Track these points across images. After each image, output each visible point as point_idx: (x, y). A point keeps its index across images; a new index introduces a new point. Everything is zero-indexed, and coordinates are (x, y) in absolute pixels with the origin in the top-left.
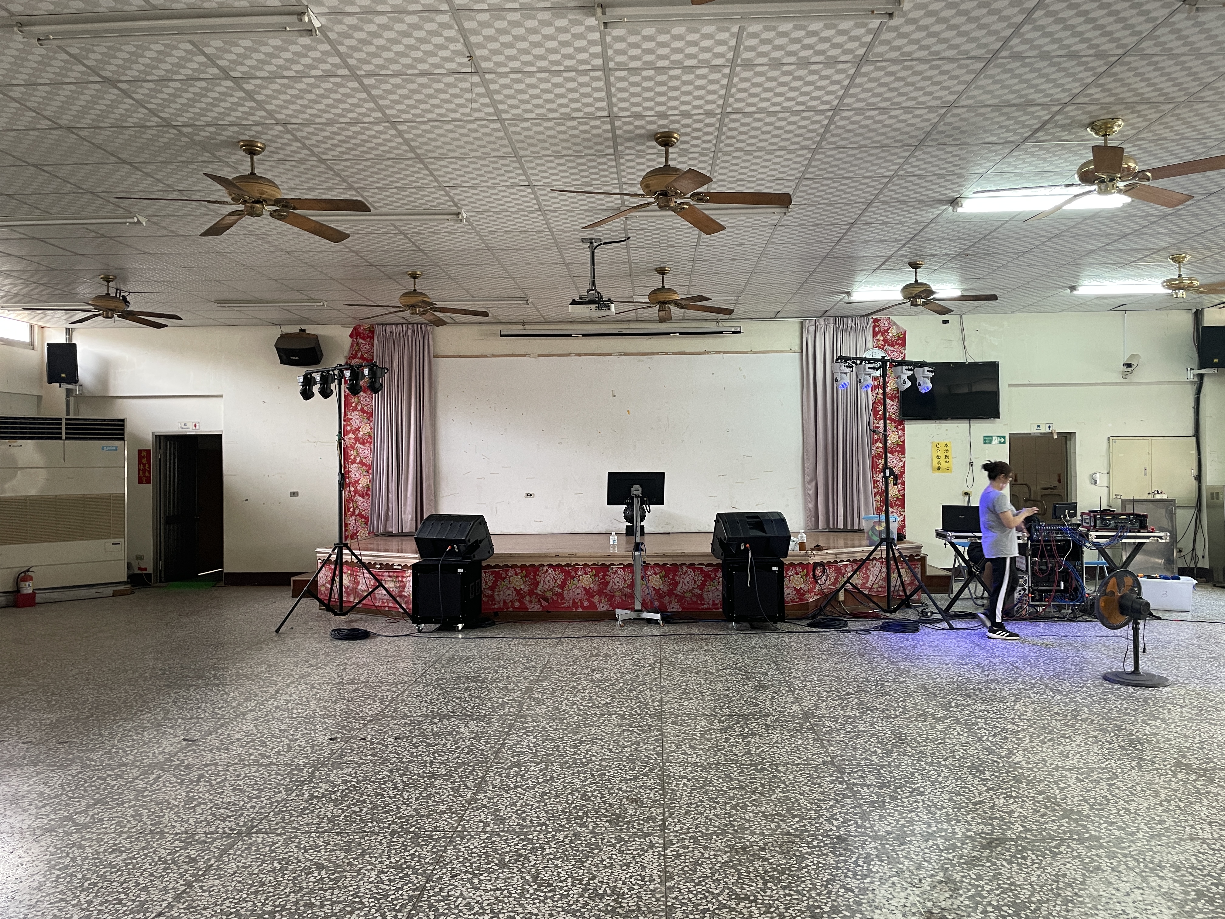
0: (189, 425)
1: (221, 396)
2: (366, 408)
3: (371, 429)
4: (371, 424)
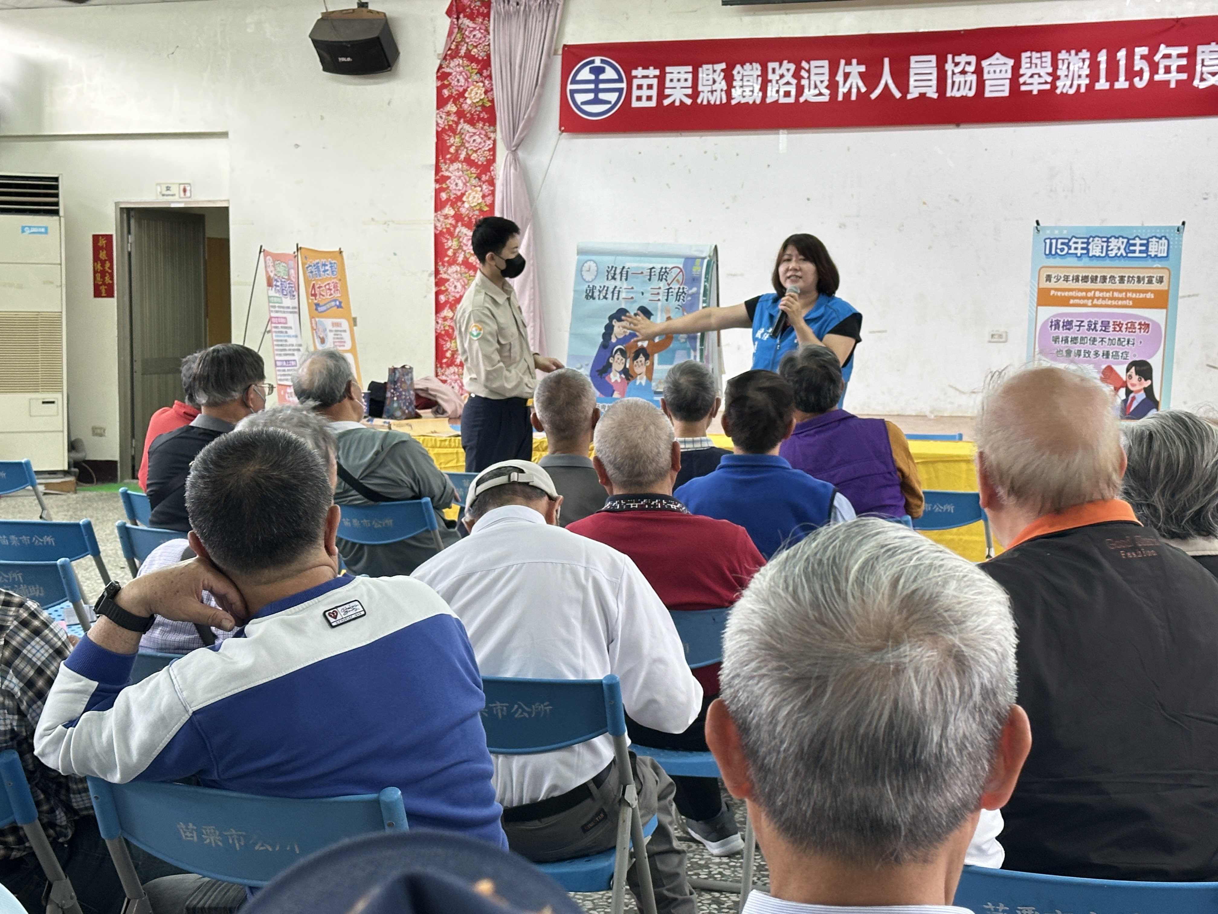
0: (175, 190)
1: (224, 135)
2: (474, 156)
3: (484, 197)
4: (484, 187)
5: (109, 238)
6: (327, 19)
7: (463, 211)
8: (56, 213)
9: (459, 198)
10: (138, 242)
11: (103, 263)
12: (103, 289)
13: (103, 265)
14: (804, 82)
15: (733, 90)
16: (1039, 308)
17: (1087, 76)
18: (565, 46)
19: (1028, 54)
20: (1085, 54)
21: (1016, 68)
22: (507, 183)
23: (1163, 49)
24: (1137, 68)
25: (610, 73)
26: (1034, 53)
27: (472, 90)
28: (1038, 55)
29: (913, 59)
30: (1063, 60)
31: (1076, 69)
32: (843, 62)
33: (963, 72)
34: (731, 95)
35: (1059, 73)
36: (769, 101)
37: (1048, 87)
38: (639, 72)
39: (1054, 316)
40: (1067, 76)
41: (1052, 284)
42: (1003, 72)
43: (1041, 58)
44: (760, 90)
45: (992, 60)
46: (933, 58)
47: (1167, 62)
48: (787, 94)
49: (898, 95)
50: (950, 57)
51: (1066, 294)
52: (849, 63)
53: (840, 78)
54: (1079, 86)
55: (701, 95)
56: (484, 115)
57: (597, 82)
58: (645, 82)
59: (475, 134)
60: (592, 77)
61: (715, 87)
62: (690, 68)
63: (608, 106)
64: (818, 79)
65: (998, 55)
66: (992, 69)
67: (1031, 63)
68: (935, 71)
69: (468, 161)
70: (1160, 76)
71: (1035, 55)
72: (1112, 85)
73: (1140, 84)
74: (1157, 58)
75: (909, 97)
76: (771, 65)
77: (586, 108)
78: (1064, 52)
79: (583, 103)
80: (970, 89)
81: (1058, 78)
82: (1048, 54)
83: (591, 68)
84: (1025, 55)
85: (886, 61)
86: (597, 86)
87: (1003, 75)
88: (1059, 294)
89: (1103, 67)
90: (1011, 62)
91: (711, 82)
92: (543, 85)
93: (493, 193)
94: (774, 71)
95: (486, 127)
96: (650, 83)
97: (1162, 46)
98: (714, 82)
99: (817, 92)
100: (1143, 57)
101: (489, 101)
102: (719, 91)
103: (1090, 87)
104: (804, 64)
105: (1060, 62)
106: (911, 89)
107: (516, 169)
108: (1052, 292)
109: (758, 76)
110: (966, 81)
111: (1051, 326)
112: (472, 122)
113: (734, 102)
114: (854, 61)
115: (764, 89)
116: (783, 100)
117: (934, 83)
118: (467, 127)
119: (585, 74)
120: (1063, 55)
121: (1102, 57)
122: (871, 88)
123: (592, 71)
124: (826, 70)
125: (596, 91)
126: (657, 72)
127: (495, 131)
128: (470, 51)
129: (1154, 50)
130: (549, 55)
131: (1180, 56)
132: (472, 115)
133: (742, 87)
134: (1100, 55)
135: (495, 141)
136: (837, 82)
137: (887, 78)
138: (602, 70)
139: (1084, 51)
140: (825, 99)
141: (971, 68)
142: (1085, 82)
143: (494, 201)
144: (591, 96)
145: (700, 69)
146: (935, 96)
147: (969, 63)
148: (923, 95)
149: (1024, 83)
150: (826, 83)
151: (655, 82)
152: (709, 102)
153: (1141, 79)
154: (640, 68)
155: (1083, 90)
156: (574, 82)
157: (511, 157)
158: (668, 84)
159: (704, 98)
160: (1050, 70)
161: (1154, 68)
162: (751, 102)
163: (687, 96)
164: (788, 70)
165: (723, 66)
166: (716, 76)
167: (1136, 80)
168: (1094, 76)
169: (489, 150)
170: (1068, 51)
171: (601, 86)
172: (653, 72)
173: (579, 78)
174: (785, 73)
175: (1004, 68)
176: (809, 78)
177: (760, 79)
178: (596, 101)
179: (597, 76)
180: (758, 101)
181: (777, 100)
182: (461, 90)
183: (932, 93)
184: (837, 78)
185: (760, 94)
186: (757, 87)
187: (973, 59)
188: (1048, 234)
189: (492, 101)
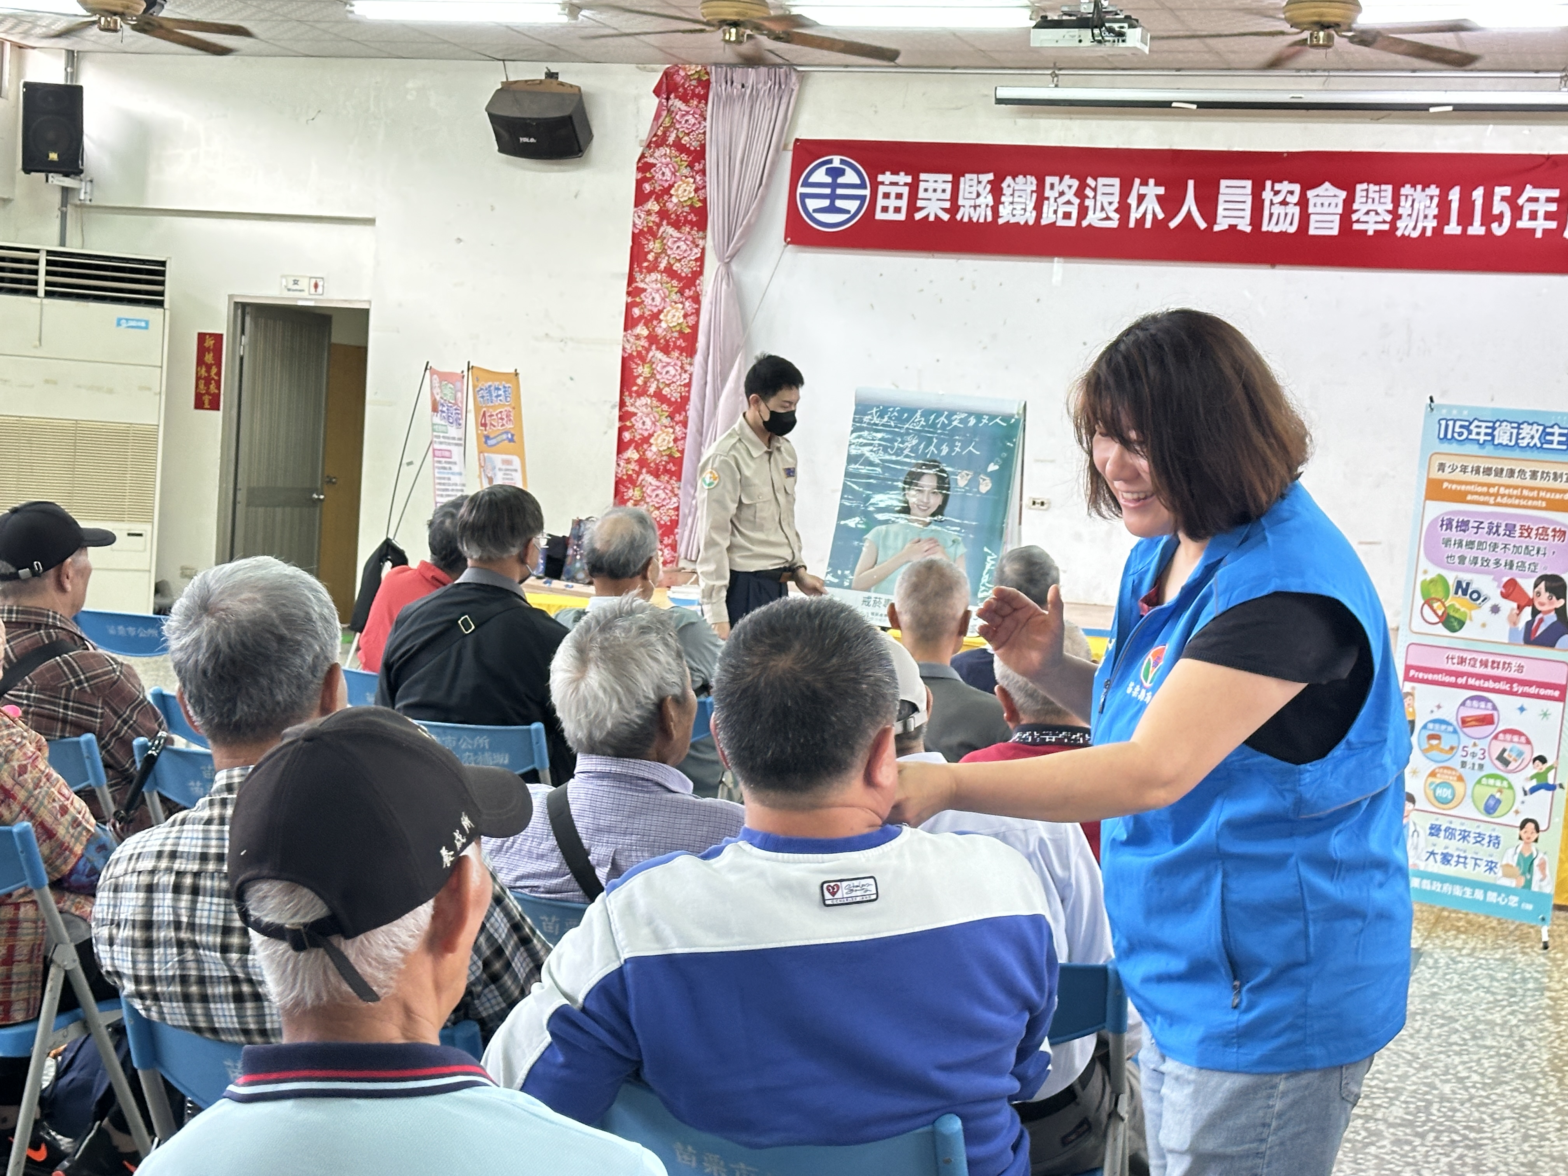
0: (304, 284)
1: (371, 222)
2: (677, 266)
3: (685, 316)
4: (687, 304)
5: (218, 338)
6: (507, 90)
7: (659, 331)
8: (160, 304)
9: (656, 316)
10: (254, 343)
11: (209, 368)
12: (206, 399)
13: (208, 370)
14: (1089, 203)
15: (1001, 207)
16: (1428, 502)
17: (1435, 217)
18: (797, 140)
19: (1364, 186)
20: (1434, 190)
21: (1349, 202)
22: (716, 301)
23: (1529, 191)
24: (1496, 211)
25: (850, 177)
26: (1371, 185)
27: (679, 186)
28: (1377, 188)
29: (1224, 183)
30: (1407, 196)
31: (1422, 207)
32: (1137, 181)
33: (1284, 203)
34: (998, 212)
35: (1401, 211)
36: (1044, 222)
37: (1386, 227)
38: (886, 177)
39: (1447, 514)
40: (1410, 215)
41: (1446, 475)
42: (1333, 205)
43: (1380, 191)
44: (1034, 208)
45: (1319, 190)
46: (1248, 184)
47: (1533, 206)
48: (1067, 215)
49: (1202, 225)
50: (1268, 184)
51: (1463, 488)
52: (1144, 183)
53: (1132, 200)
54: (1424, 229)
55: (962, 210)
56: (692, 217)
57: (834, 186)
58: (893, 190)
59: (679, 239)
60: (829, 180)
61: (978, 202)
62: (949, 177)
63: (846, 216)
64: (1106, 200)
65: (1327, 185)
66: (1319, 201)
67: (1367, 197)
68: (1249, 199)
69: (670, 272)
70: (1524, 223)
71: (1373, 187)
72: (1464, 230)
73: (1499, 231)
74: (1521, 201)
75: (1217, 228)
76: (1049, 180)
77: (818, 216)
78: (1408, 186)
79: (815, 211)
80: (1291, 224)
81: (1400, 217)
82: (1389, 188)
83: (827, 169)
84: (1360, 187)
85: (1191, 183)
86: (833, 191)
87: (1332, 210)
88: (1454, 487)
89: (1455, 206)
90: (1343, 194)
91: (974, 195)
92: (768, 185)
93: (697, 312)
94: (1052, 186)
95: (693, 232)
96: (899, 192)
97: (1528, 187)
98: (978, 195)
99: (1104, 215)
100: (1504, 199)
101: (699, 200)
102: (983, 206)
103: (1437, 231)
104: (1090, 181)
105: (1403, 199)
106: (1219, 219)
107: (728, 285)
108: (1445, 485)
109: (1032, 192)
110: (1286, 214)
111: (1442, 525)
112: (677, 225)
113: (1001, 221)
114: (1152, 182)
115: (1038, 208)
116: (1061, 223)
117: (1248, 214)
118: (671, 230)
119: (821, 176)
120: (1406, 190)
121: (1455, 195)
122: (1171, 214)
123: (829, 172)
124: (1116, 190)
125: (833, 197)
126: (909, 179)
127: (704, 238)
128: (680, 139)
129: (1518, 192)
130: (777, 150)
131: (1549, 200)
132: (678, 216)
133: (1012, 203)
134: (1451, 192)
135: (703, 250)
136: (1129, 206)
137: (1190, 203)
138: (842, 172)
139: (1433, 187)
140: (1114, 224)
141: (1295, 199)
142: (1431, 224)
143: (697, 322)
144: (826, 203)
145: (962, 179)
146: (1248, 229)
147: (1291, 193)
148: (1233, 228)
149: (1358, 221)
150: (1116, 205)
151: (905, 191)
152: (970, 219)
153: (1500, 225)
154: (888, 173)
155: (1429, 233)
156: (806, 184)
157: (722, 270)
158: (921, 194)
159: (964, 214)
160: (1390, 207)
161: (1517, 213)
162: (1022, 223)
163: (944, 210)
164: (1070, 187)
165: (991, 176)
166: (980, 188)
167: (1495, 226)
168: (1443, 217)
169: (696, 260)
170: (1414, 186)
171: (839, 191)
172: (904, 178)
173: (812, 179)
174: (1066, 190)
175: (1334, 201)
176: (1095, 197)
177: (1035, 195)
178: (832, 209)
179: (835, 179)
180: (1031, 222)
181: (1055, 223)
182: (666, 185)
183: (1245, 226)
184: (1129, 201)
185: (1034, 213)
186: (1030, 206)
187: (1296, 188)
188: (1444, 413)
189: (704, 201)
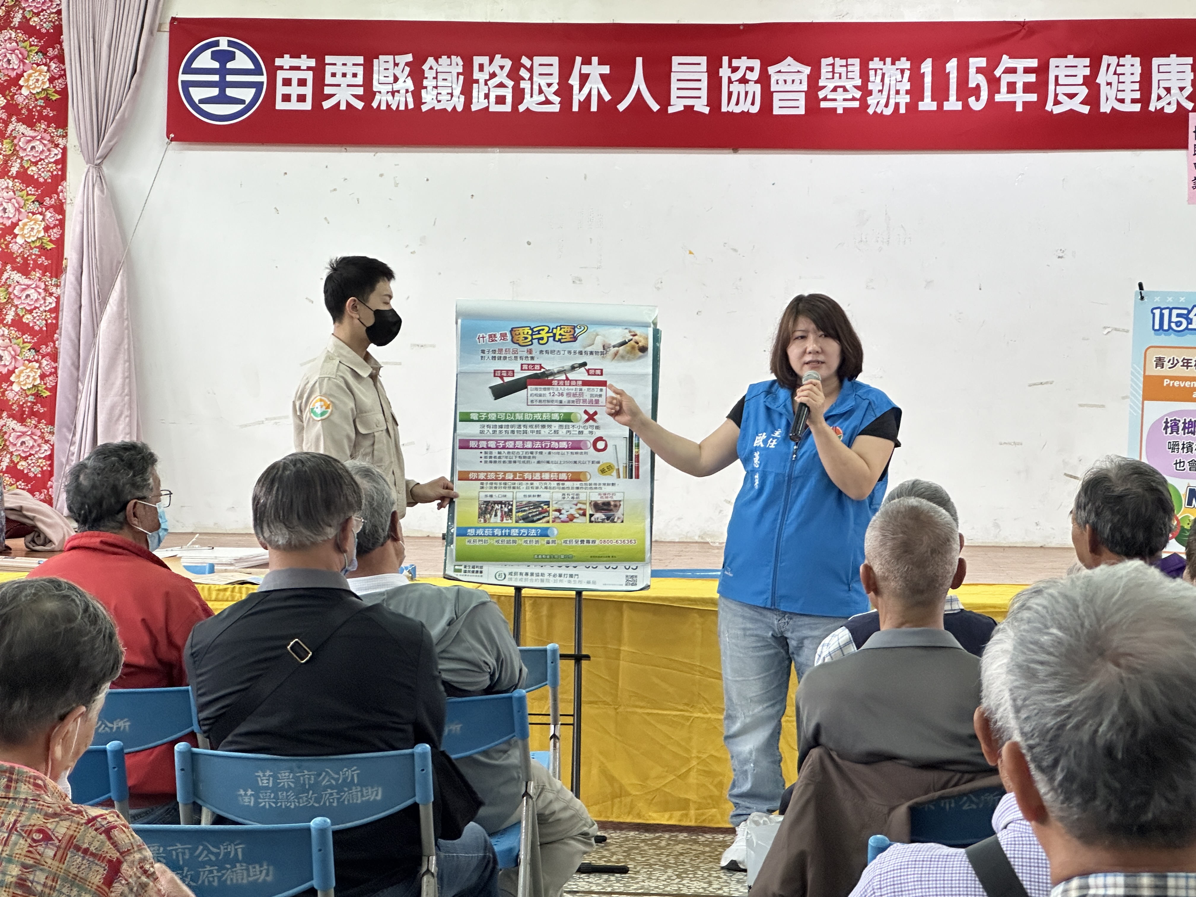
2: (32, 170)
3: (47, 229)
4: (48, 215)
7: (14, 248)
9: (9, 230)
14: (525, 85)
15: (423, 92)
16: (1146, 402)
17: (907, 92)
18: (174, 19)
19: (830, 60)
20: (904, 63)
21: (814, 79)
22: (87, 210)
23: (1006, 62)
24: (972, 84)
25: (242, 61)
26: (837, 59)
27: (30, 76)
28: (843, 62)
29: (676, 60)
30: (876, 70)
31: (893, 83)
32: (579, 59)
33: (743, 81)
34: (420, 97)
35: (870, 86)
36: (474, 108)
37: (856, 104)
38: (286, 61)
39: (1170, 414)
40: (881, 91)
41: (1166, 371)
42: (797, 82)
43: (847, 66)
44: (462, 93)
45: (782, 66)
46: (703, 60)
47: (1010, 78)
48: (501, 100)
49: (655, 107)
50: (725, 59)
51: (1187, 384)
52: (587, 62)
53: (574, 81)
54: (897, 105)
55: (378, 97)
56: (48, 112)
57: (223, 72)
58: (295, 76)
59: (34, 138)
60: (216, 65)
61: (396, 87)
62: (360, 60)
63: (240, 107)
64: (543, 81)
65: (789, 59)
66: (781, 77)
67: (833, 72)
68: (704, 77)
69: (24, 177)
70: (1002, 97)
71: (839, 62)
72: (940, 106)
73: (977, 105)
74: (998, 73)
75: (671, 110)
76: (477, 60)
77: (204, 107)
78: (876, 59)
79: (202, 101)
80: (753, 103)
81: (870, 93)
82: (857, 61)
83: (212, 52)
84: (825, 62)
85: (639, 61)
86: (222, 78)
87: (796, 87)
88: (1176, 384)
89: (928, 80)
90: (807, 70)
91: (391, 79)
92: (141, 74)
93: (62, 224)
94: (481, 68)
95: (51, 130)
96: (302, 77)
97: (1005, 57)
98: (396, 79)
99: (542, 98)
100: (979, 70)
101: (56, 92)
102: (403, 92)
103: (912, 106)
104: (525, 61)
105: (872, 73)
106: (673, 99)
107: (102, 191)
108: (1166, 382)
109: (459, 74)
110: (747, 93)
111: (1166, 428)
112: (29, 122)
113: (424, 108)
114: (595, 60)
115: (467, 91)
116: (494, 108)
117: (704, 93)
118: (22, 128)
119: (205, 60)
120: (875, 63)
121: (927, 67)
122: (619, 95)
123: (215, 56)
124: (555, 70)
125: (223, 85)
126: (312, 63)
127: (65, 136)
128: (28, 20)
129: (994, 63)
130: (151, 32)
131: (1027, 71)
132: (30, 111)
133: (436, 87)
134: (923, 66)
135: (65, 150)
136: (571, 87)
137: (639, 82)
138: (232, 57)
139: (903, 59)
140: (555, 108)
141: (754, 76)
142: (902, 100)
143: (62, 235)
144: (215, 92)
145: (375, 61)
146: (706, 110)
147: (751, 69)
148: (689, 109)
149: (825, 99)
150: (555, 87)
151: (309, 76)
152: (388, 106)
153: (978, 99)
154: (287, 56)
155: (902, 110)
156: (188, 70)
157: (93, 172)
158: (328, 80)
159: (381, 100)
160: (859, 82)
161: (994, 84)
162: (449, 109)
163: (356, 96)
164: (502, 67)
165: (409, 58)
166: (398, 71)
167: (972, 100)
168: (916, 92)
169: (56, 162)
170: (883, 59)
171: (230, 78)
172: (305, 62)
173: (195, 65)
174: (498, 71)
175: (797, 77)
176: (531, 79)
177: (461, 78)
178: (222, 99)
179: (223, 64)
180: (460, 108)
181: (488, 107)
182: (13, 74)
183: (702, 107)
184: (570, 82)
185: (462, 98)
186: (457, 91)
187: (756, 64)
188: (1157, 301)
189: (64, 92)
